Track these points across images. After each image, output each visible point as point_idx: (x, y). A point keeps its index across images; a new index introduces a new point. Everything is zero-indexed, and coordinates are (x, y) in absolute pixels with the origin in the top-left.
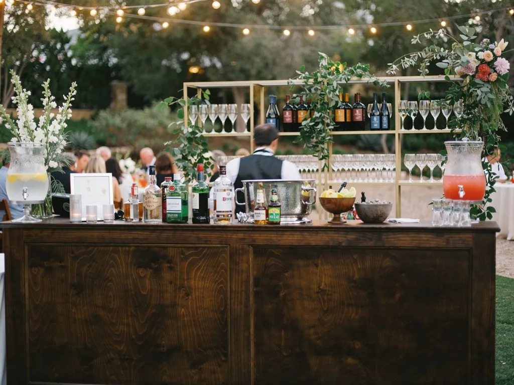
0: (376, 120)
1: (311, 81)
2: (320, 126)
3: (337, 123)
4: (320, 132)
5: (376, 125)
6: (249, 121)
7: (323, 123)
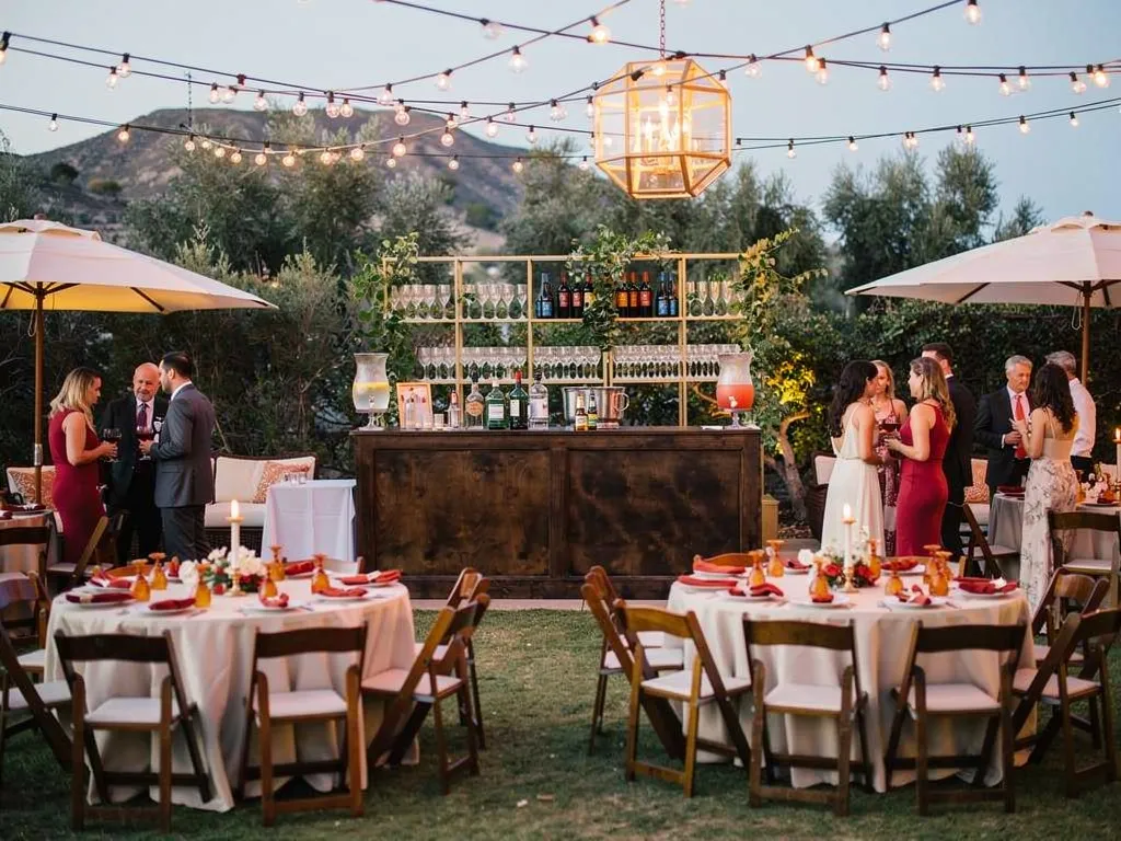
0: (662, 305)
1: (591, 258)
2: (603, 313)
3: (621, 308)
4: (602, 320)
5: (663, 312)
6: (526, 302)
7: (606, 308)
